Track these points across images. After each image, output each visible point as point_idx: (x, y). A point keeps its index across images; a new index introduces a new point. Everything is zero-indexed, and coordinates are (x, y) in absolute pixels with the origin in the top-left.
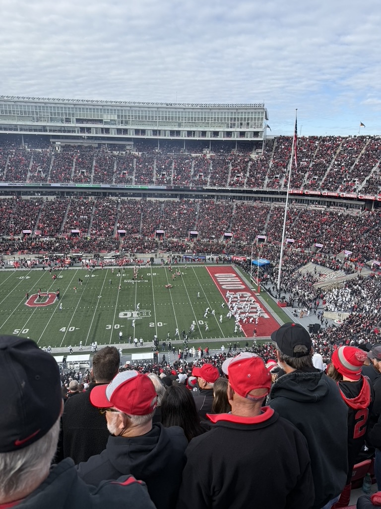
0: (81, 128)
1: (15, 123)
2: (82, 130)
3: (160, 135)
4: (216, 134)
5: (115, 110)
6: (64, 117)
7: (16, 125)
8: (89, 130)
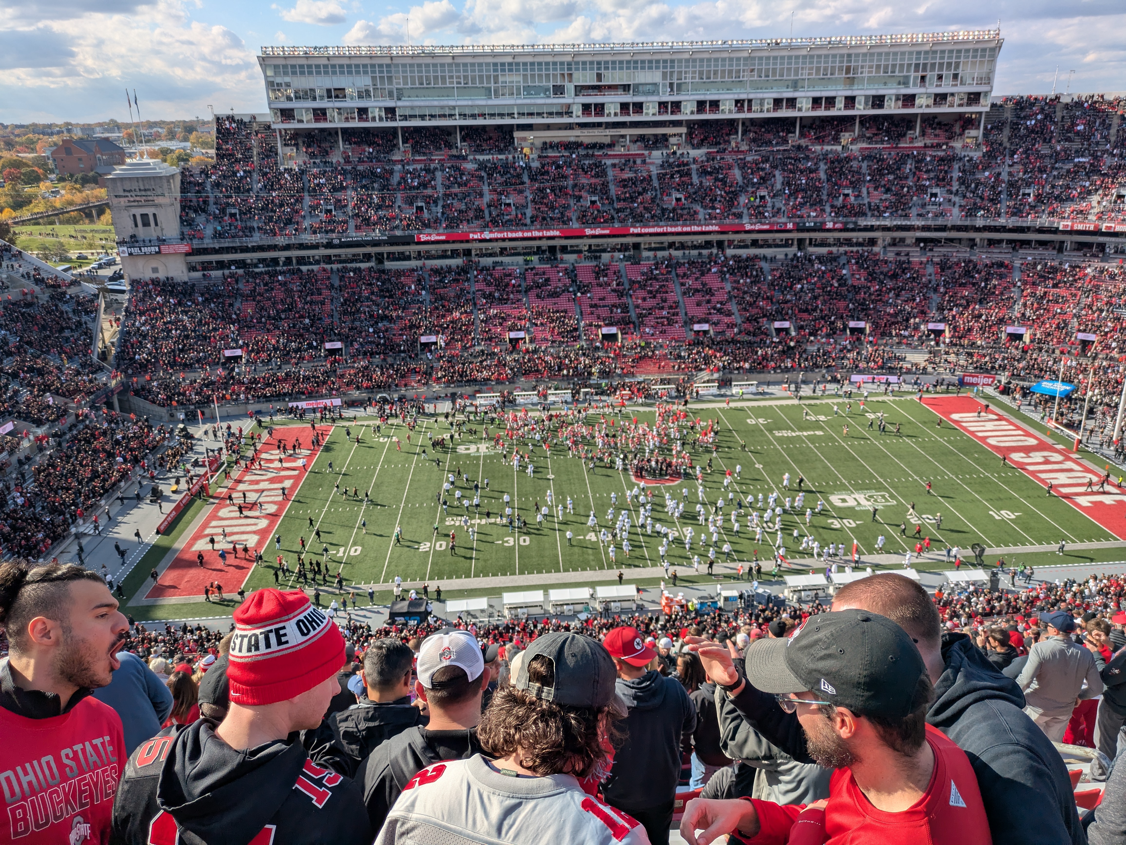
0: (584, 105)
1: (452, 103)
2: (586, 108)
3: (750, 110)
4: (878, 101)
5: (658, 61)
6: (551, 84)
7: (454, 107)
8: (600, 108)
